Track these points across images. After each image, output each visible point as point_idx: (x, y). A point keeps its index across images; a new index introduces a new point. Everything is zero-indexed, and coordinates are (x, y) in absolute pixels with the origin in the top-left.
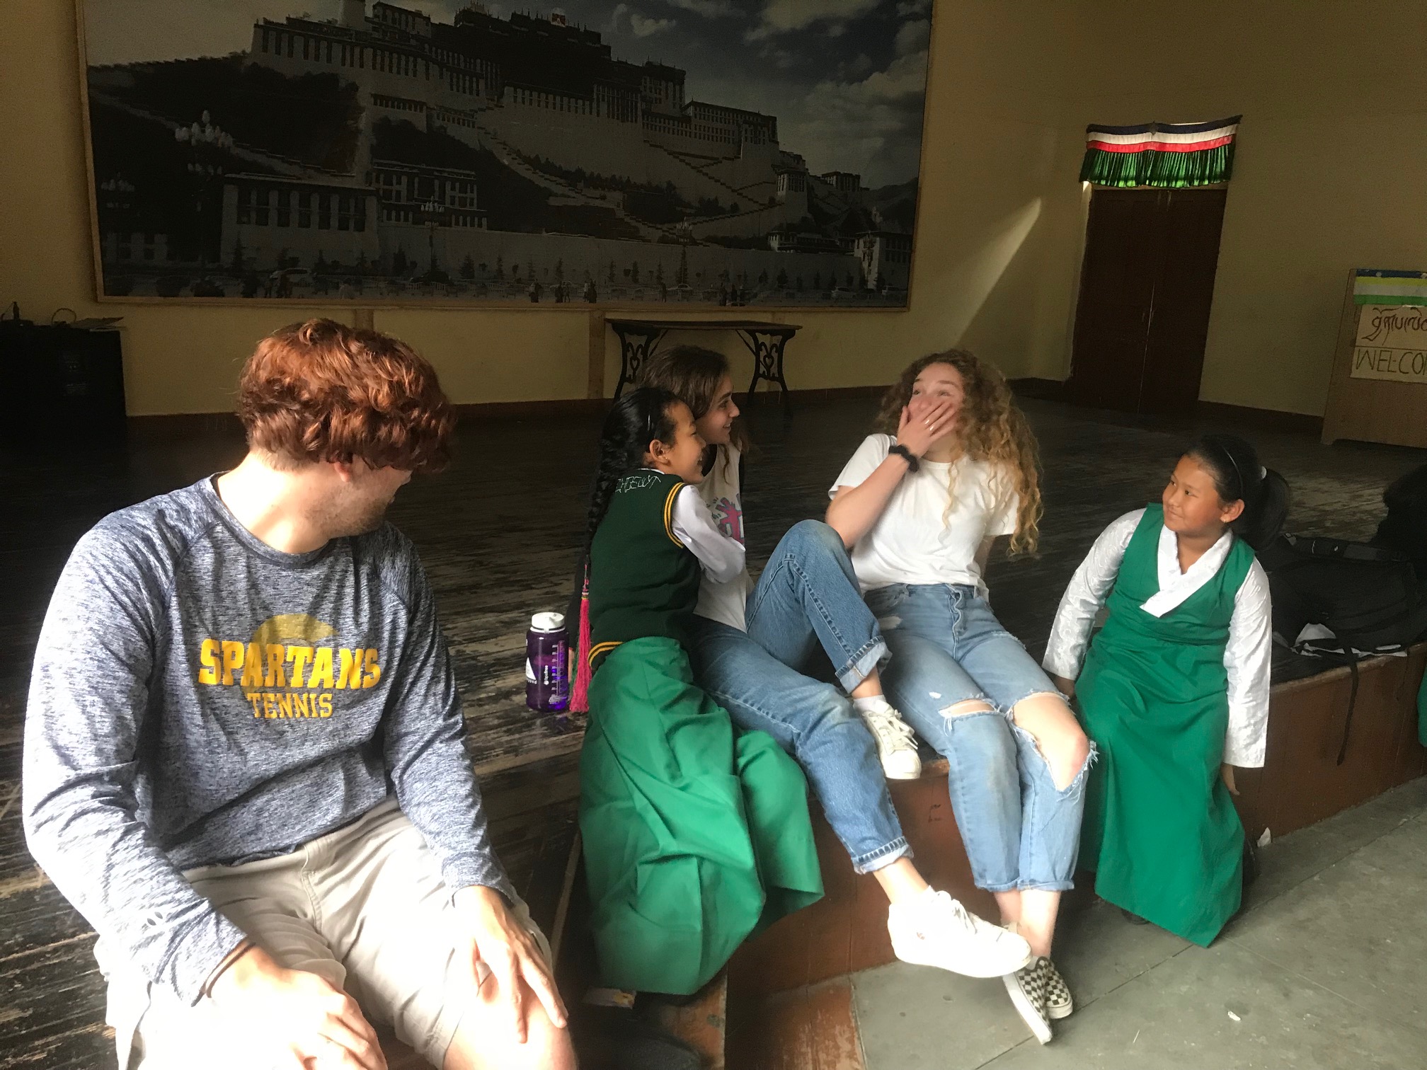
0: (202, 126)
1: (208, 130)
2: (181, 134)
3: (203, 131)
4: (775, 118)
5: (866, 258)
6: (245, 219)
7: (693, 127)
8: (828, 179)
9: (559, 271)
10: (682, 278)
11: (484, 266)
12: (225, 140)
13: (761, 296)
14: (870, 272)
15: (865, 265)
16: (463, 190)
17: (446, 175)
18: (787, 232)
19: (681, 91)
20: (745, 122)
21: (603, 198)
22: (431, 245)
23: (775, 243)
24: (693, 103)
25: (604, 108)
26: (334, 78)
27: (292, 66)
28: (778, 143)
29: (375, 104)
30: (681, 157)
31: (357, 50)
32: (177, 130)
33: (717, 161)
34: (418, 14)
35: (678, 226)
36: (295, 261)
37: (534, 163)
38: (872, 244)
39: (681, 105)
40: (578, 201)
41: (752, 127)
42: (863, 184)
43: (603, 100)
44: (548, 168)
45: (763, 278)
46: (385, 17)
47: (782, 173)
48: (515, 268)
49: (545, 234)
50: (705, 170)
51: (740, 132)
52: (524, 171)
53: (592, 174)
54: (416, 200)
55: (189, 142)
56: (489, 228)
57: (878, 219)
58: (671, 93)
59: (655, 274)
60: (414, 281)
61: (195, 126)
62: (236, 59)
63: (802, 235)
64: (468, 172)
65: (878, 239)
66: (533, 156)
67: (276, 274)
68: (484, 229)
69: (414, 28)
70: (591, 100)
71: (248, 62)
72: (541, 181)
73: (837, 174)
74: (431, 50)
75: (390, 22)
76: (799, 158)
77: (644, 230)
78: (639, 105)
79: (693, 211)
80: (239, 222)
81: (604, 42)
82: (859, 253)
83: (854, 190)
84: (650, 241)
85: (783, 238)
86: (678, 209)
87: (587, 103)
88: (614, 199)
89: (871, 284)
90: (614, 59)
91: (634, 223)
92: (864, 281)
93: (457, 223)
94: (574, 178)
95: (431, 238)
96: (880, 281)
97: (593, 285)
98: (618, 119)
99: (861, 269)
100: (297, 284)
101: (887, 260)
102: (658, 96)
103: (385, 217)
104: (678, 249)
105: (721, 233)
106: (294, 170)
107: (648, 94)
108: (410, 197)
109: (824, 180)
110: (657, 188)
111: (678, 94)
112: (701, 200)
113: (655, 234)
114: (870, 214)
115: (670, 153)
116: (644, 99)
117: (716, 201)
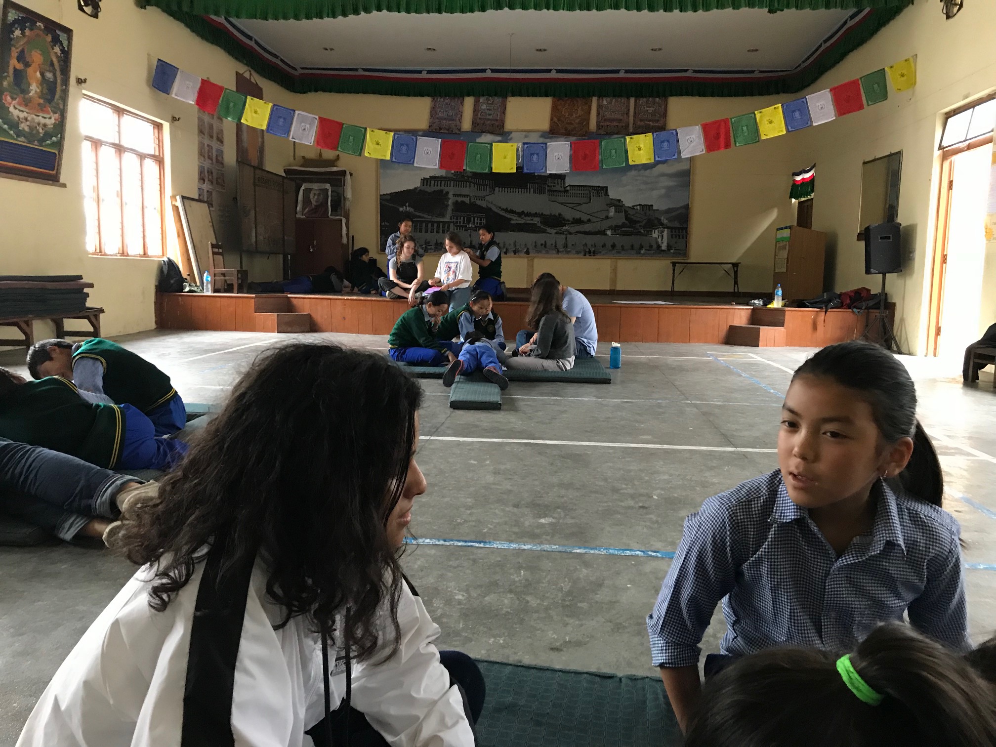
0: (406, 207)
1: (408, 208)
2: (401, 209)
4: (607, 188)
5: (660, 237)
7: (569, 193)
8: (635, 208)
9: (515, 245)
10: (566, 246)
12: (412, 210)
13: (603, 252)
14: (662, 243)
15: (659, 240)
16: (481, 220)
17: (475, 216)
18: (615, 229)
19: (564, 182)
20: (593, 189)
21: (532, 220)
23: (609, 233)
24: (569, 185)
25: (532, 190)
26: (442, 191)
27: (430, 189)
28: (609, 196)
29: (454, 197)
30: (564, 204)
31: (449, 182)
33: (580, 204)
35: (564, 228)
36: (429, 242)
37: (506, 210)
38: (663, 232)
39: (564, 187)
40: (522, 221)
41: (596, 191)
42: (655, 208)
43: (532, 188)
44: (512, 212)
45: (604, 246)
47: (611, 207)
49: (510, 233)
50: (575, 208)
51: (590, 194)
52: (502, 213)
53: (528, 212)
54: (466, 224)
57: (665, 222)
58: (560, 183)
59: (554, 245)
61: (404, 207)
62: (416, 188)
63: (623, 229)
64: (482, 214)
65: (666, 230)
66: (505, 208)
67: (424, 246)
70: (527, 189)
71: (418, 189)
72: (508, 216)
73: (640, 205)
75: (459, 174)
76: (619, 201)
77: (549, 230)
78: (546, 188)
79: (570, 223)
82: (655, 234)
83: (649, 210)
84: (551, 234)
85: (613, 231)
86: (564, 222)
88: (536, 220)
89: (664, 247)
90: (536, 174)
91: (544, 228)
92: (659, 247)
94: (520, 214)
95: (470, 235)
96: (669, 247)
97: (528, 249)
98: (537, 193)
99: (657, 242)
100: (430, 249)
101: (672, 237)
102: (554, 185)
104: (564, 236)
105: (582, 230)
106: (430, 217)
107: (550, 184)
108: (464, 223)
109: (633, 208)
110: (555, 215)
111: (562, 183)
112: (574, 219)
113: (553, 231)
114: (660, 220)
115: (559, 203)
116: (548, 186)
117: (580, 219)
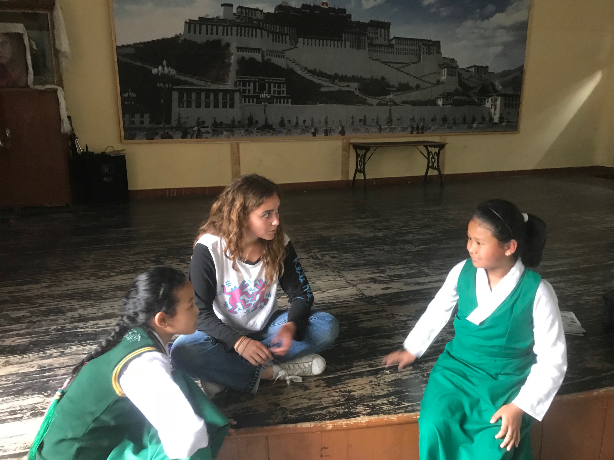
0: (163, 67)
1: (166, 68)
2: (155, 71)
3: (164, 69)
4: (439, 42)
5: (493, 107)
6: (181, 105)
7: (395, 49)
8: (470, 70)
9: (326, 122)
10: (390, 121)
11: (289, 121)
12: (173, 72)
13: (433, 128)
14: (495, 114)
15: (492, 111)
16: (279, 87)
17: (271, 81)
18: (447, 96)
19: (389, 33)
20: (423, 44)
21: (348, 86)
22: (265, 113)
23: (440, 102)
24: (395, 38)
25: (348, 44)
26: (219, 42)
27: (201, 38)
28: (441, 53)
29: (238, 51)
30: (389, 64)
31: (230, 28)
32: (153, 70)
33: (408, 64)
34: (257, 10)
35: (388, 97)
36: (203, 122)
37: (313, 72)
38: (496, 100)
39: (388, 40)
40: (336, 88)
41: (427, 47)
42: (490, 70)
43: (348, 40)
44: (321, 74)
45: (434, 120)
46: (242, 13)
47: (444, 68)
48: (305, 121)
49: (319, 105)
50: (402, 69)
51: (420, 50)
52: (308, 76)
53: (342, 75)
54: (258, 93)
55: (157, 74)
56: (292, 104)
57: (500, 88)
58: (383, 34)
59: (375, 120)
60: (257, 129)
61: (160, 68)
62: (177, 37)
63: (456, 97)
64: (281, 79)
65: (499, 98)
66: (313, 69)
68: (290, 104)
69: (255, 16)
70: (342, 41)
71: (182, 38)
72: (316, 80)
73: (475, 66)
74: (263, 25)
75: (244, 14)
76: (453, 60)
77: (370, 100)
78: (366, 41)
79: (395, 89)
80: (179, 107)
81: (348, 13)
82: (488, 104)
83: (485, 74)
84: (372, 105)
85: (445, 100)
86: (387, 89)
87: (340, 42)
88: (354, 87)
89: (496, 120)
90: (353, 20)
91: (364, 97)
92: (491, 119)
93: (277, 102)
94: (333, 78)
95: (265, 110)
96: (501, 119)
97: (343, 127)
98: (355, 48)
99: (490, 113)
101: (505, 108)
102: (376, 36)
103: (243, 101)
104: (387, 108)
105: (410, 99)
106: (202, 83)
107: (371, 35)
108: (254, 92)
109: (466, 70)
110: (376, 80)
111: (386, 34)
112: (400, 84)
113: (375, 101)
114: (495, 85)
115: (383, 63)
116: (369, 38)
117: (408, 84)
